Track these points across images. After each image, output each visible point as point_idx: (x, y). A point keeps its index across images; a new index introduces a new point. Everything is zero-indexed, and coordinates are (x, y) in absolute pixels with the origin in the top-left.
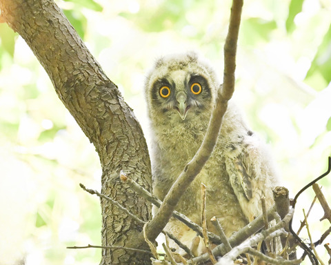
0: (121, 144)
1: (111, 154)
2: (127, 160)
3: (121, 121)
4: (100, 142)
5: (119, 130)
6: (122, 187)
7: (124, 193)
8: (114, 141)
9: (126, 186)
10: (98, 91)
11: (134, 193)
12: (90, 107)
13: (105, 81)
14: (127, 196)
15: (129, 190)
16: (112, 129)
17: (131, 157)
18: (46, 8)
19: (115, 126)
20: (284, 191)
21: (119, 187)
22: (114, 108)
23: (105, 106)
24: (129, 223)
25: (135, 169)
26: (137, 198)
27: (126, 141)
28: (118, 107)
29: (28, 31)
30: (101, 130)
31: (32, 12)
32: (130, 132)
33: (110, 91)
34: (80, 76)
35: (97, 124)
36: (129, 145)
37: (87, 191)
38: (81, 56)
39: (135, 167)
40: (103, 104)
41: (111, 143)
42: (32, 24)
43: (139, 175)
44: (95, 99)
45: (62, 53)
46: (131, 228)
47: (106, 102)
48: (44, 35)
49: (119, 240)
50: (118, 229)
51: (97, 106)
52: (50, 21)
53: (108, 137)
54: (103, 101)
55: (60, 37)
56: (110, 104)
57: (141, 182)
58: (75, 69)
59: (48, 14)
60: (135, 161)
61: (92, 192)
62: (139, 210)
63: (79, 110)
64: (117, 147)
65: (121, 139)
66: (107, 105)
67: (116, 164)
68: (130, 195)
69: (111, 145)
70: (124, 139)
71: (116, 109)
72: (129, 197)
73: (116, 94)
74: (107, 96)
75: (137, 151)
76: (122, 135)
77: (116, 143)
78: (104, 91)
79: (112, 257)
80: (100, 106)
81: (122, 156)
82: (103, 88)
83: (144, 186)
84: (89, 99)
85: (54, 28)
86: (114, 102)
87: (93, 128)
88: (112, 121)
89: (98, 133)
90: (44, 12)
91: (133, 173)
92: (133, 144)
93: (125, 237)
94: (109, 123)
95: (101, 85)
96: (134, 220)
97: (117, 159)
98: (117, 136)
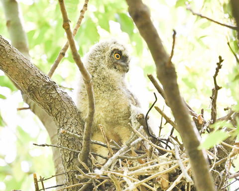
0: (62, 113)
1: (58, 121)
2: (66, 121)
3: (60, 101)
4: (53, 116)
5: (60, 106)
7: (67, 140)
9: (67, 136)
10: (44, 89)
11: (72, 138)
12: (42, 99)
13: (47, 82)
15: (69, 138)
16: (56, 107)
17: (68, 119)
18: (9, 54)
19: (57, 105)
20: (141, 116)
21: (64, 137)
22: (54, 96)
24: (72, 155)
25: (71, 125)
26: (75, 140)
27: (65, 111)
28: (57, 94)
29: (4, 67)
30: (51, 109)
31: (2, 58)
32: (65, 106)
33: (51, 87)
34: (34, 84)
35: (48, 106)
36: (66, 113)
37: (40, 145)
38: (32, 73)
40: (48, 95)
42: (4, 64)
43: (73, 128)
44: (44, 94)
45: (22, 75)
46: (74, 157)
47: (50, 93)
48: (11, 68)
49: (69, 166)
50: (68, 160)
52: (12, 60)
53: (55, 112)
54: (48, 93)
55: (19, 67)
57: (75, 131)
58: (30, 81)
59: (11, 56)
60: (71, 120)
61: (44, 146)
62: (77, 147)
63: (38, 101)
65: (61, 111)
66: (51, 95)
67: (61, 125)
68: (70, 140)
69: (58, 115)
70: (63, 110)
71: (55, 95)
73: (54, 88)
74: (50, 90)
75: (71, 114)
76: (61, 108)
77: (59, 114)
78: (48, 88)
79: (68, 176)
80: (47, 97)
81: (64, 119)
82: (47, 86)
84: (41, 95)
85: (15, 63)
86: (54, 92)
87: (47, 109)
88: (55, 102)
89: (50, 111)
90: (8, 56)
91: (70, 128)
92: (68, 111)
93: (71, 163)
94: (54, 104)
95: (46, 85)
96: (74, 152)
97: (61, 122)
98: (59, 110)
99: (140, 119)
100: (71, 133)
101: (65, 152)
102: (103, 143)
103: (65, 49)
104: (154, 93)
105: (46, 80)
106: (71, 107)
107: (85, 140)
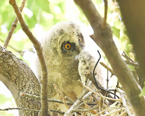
0: (20, 78)
1: (18, 85)
2: (25, 84)
3: (17, 68)
4: (12, 81)
5: (17, 72)
6: (25, 99)
7: (27, 101)
8: (17, 79)
9: (27, 98)
10: (2, 59)
11: (32, 99)
12: (1, 68)
13: (4, 53)
14: (29, 102)
15: (29, 99)
16: (14, 73)
17: (26, 82)
20: (89, 72)
21: (24, 99)
22: (11, 64)
23: (7, 64)
25: (29, 87)
26: (34, 100)
27: (22, 76)
28: (13, 62)
30: (10, 76)
32: (22, 71)
33: (7, 56)
35: (7, 74)
36: (23, 77)
37: (4, 110)
39: (29, 86)
40: (6, 63)
41: (16, 79)
43: (31, 90)
44: (2, 63)
47: (7, 62)
51: (4, 66)
53: (14, 77)
54: (5, 62)
56: (9, 62)
57: (33, 93)
60: (28, 83)
61: (7, 110)
62: (36, 106)
64: (19, 80)
65: (19, 76)
66: (8, 63)
67: (21, 89)
68: (30, 101)
69: (16, 81)
70: (21, 75)
72: (30, 102)
74: (7, 59)
75: (28, 78)
76: (19, 74)
77: (18, 79)
78: (5, 58)
80: (5, 65)
81: (22, 83)
82: (4, 56)
83: (35, 94)
86: (11, 60)
87: (7, 76)
88: (13, 69)
89: (10, 77)
91: (29, 90)
92: (25, 76)
94: (12, 71)
95: (3, 55)
96: (35, 111)
97: (20, 86)
98: (17, 75)
99: (88, 75)
100: (30, 95)
101: (27, 112)
102: (59, 100)
103: (16, 22)
104: (98, 51)
105: (3, 51)
106: (27, 71)
107: (43, 99)
